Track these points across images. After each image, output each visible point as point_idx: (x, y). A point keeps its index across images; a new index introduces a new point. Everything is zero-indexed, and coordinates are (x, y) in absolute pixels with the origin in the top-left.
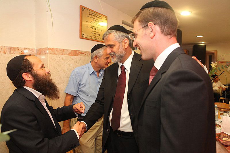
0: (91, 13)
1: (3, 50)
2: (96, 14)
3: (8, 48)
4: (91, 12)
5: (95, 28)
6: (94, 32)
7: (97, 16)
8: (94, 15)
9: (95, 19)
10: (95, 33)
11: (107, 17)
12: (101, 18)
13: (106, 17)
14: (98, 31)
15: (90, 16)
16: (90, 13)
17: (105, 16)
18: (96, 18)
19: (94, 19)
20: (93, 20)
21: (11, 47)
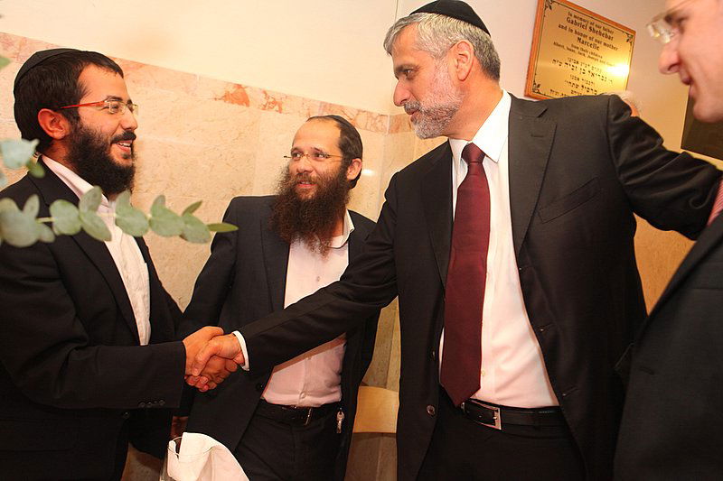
0: (575, 17)
1: (306, 108)
2: (592, 20)
3: (319, 104)
4: (574, 13)
5: (583, 67)
6: (576, 82)
7: (597, 29)
8: (584, 23)
9: (585, 36)
10: (580, 83)
11: (634, 32)
12: (609, 34)
13: (631, 35)
14: (591, 79)
15: (569, 25)
16: (572, 18)
17: (627, 29)
18: (592, 34)
19: (582, 38)
20: (579, 39)
21: (327, 103)
